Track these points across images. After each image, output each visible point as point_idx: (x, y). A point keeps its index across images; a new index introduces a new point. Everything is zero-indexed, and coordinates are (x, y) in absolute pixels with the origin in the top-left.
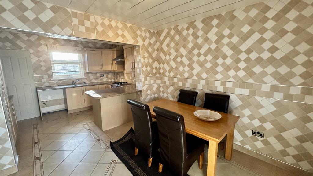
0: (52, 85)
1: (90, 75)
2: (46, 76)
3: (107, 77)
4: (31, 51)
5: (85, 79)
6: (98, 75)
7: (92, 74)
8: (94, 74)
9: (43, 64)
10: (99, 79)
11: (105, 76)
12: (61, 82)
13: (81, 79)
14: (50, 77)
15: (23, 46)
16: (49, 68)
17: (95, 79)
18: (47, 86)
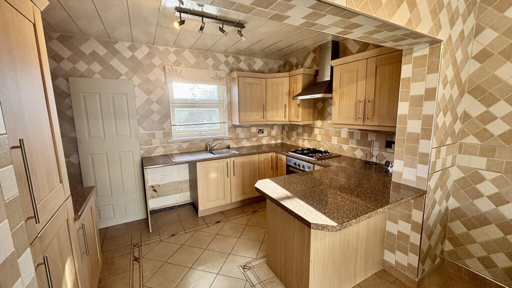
0: (169, 151)
1: (239, 130)
2: (159, 134)
3: (269, 135)
4: (136, 80)
5: (230, 139)
6: (254, 130)
7: (244, 129)
8: (246, 129)
9: (155, 107)
10: (255, 139)
11: (266, 133)
12: (185, 145)
13: (222, 139)
14: (168, 134)
15: (123, 69)
16: (166, 116)
17: (248, 139)
18: (160, 154)
